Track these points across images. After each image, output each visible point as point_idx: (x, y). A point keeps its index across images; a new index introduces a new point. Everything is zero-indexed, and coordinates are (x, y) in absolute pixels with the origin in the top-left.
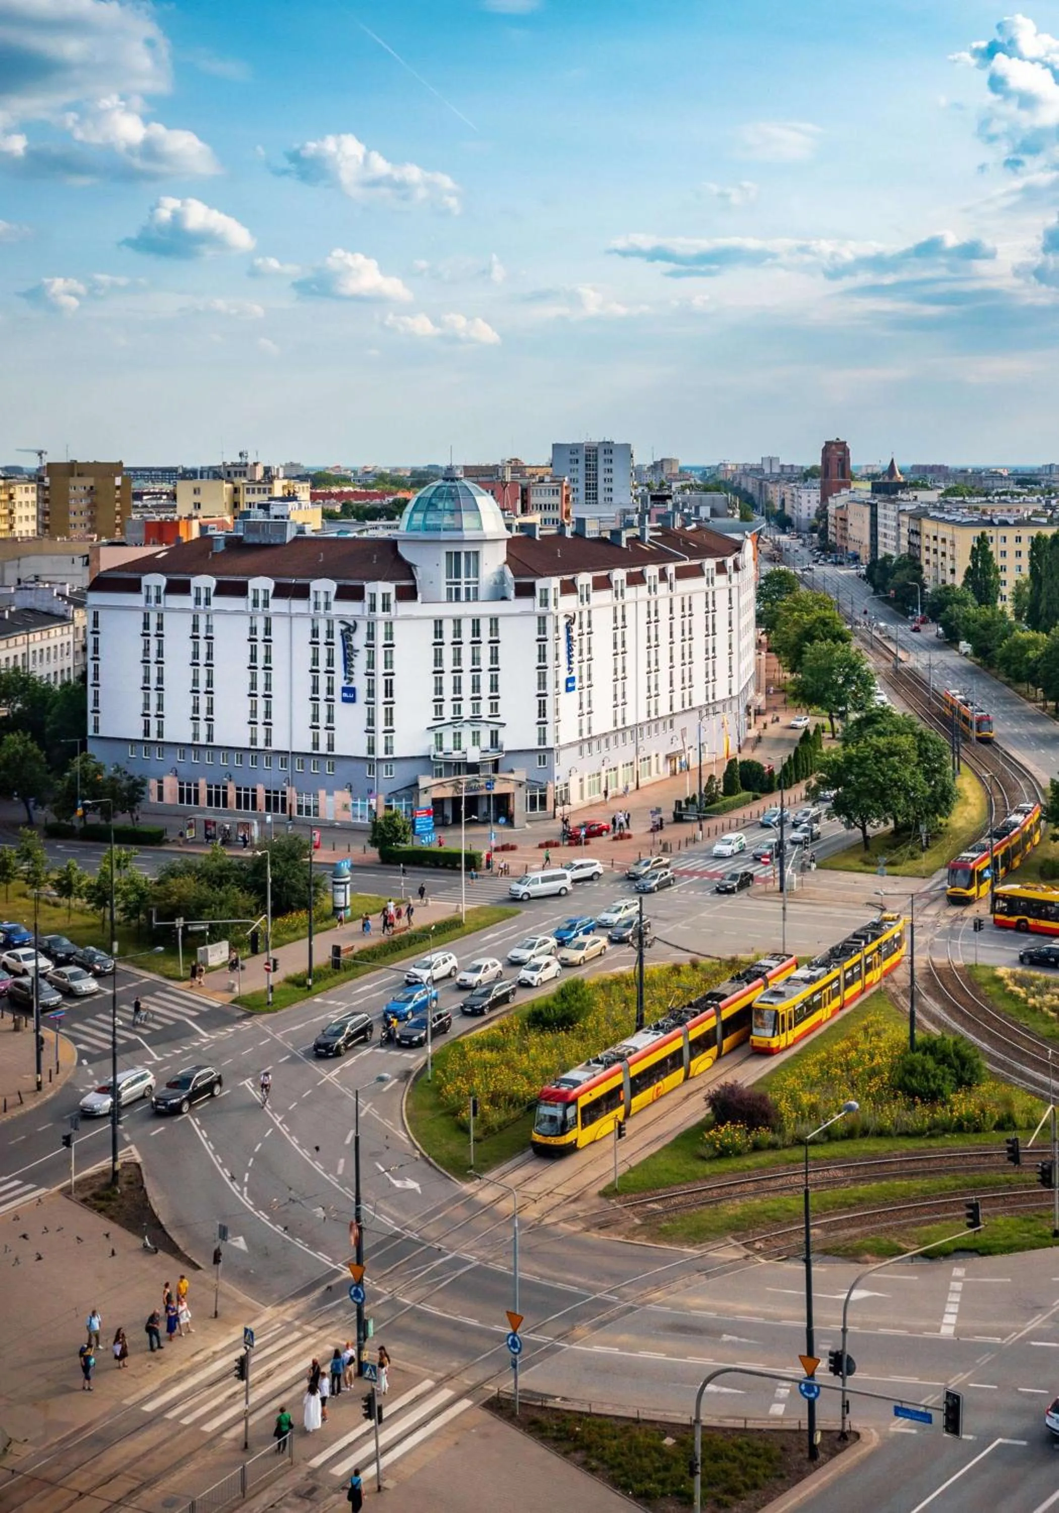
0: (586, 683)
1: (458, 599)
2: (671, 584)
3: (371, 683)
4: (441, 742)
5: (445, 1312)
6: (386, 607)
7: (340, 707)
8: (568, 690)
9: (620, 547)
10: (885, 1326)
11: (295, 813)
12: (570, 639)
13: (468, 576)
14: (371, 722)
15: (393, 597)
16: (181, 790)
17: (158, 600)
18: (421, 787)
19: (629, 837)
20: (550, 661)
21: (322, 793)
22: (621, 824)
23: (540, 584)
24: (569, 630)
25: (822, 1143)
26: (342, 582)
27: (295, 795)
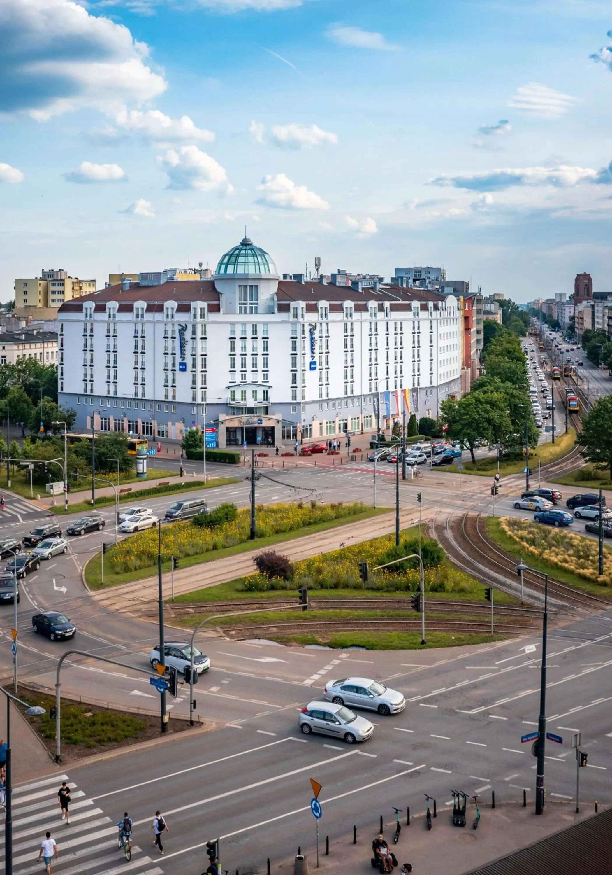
0: (324, 366)
1: (246, 313)
2: (387, 313)
3: (194, 360)
4: (234, 396)
5: (25, 645)
6: (202, 316)
7: (178, 373)
8: (311, 369)
9: (358, 291)
10: (270, 675)
11: (156, 435)
12: (312, 339)
13: (251, 300)
14: (194, 382)
15: (206, 310)
16: (102, 422)
17: (91, 316)
18: (220, 420)
19: (338, 453)
20: (299, 351)
21: (170, 424)
22: (334, 447)
23: (293, 304)
24: (312, 333)
25: (316, 589)
26: (180, 303)
27: (156, 425)
